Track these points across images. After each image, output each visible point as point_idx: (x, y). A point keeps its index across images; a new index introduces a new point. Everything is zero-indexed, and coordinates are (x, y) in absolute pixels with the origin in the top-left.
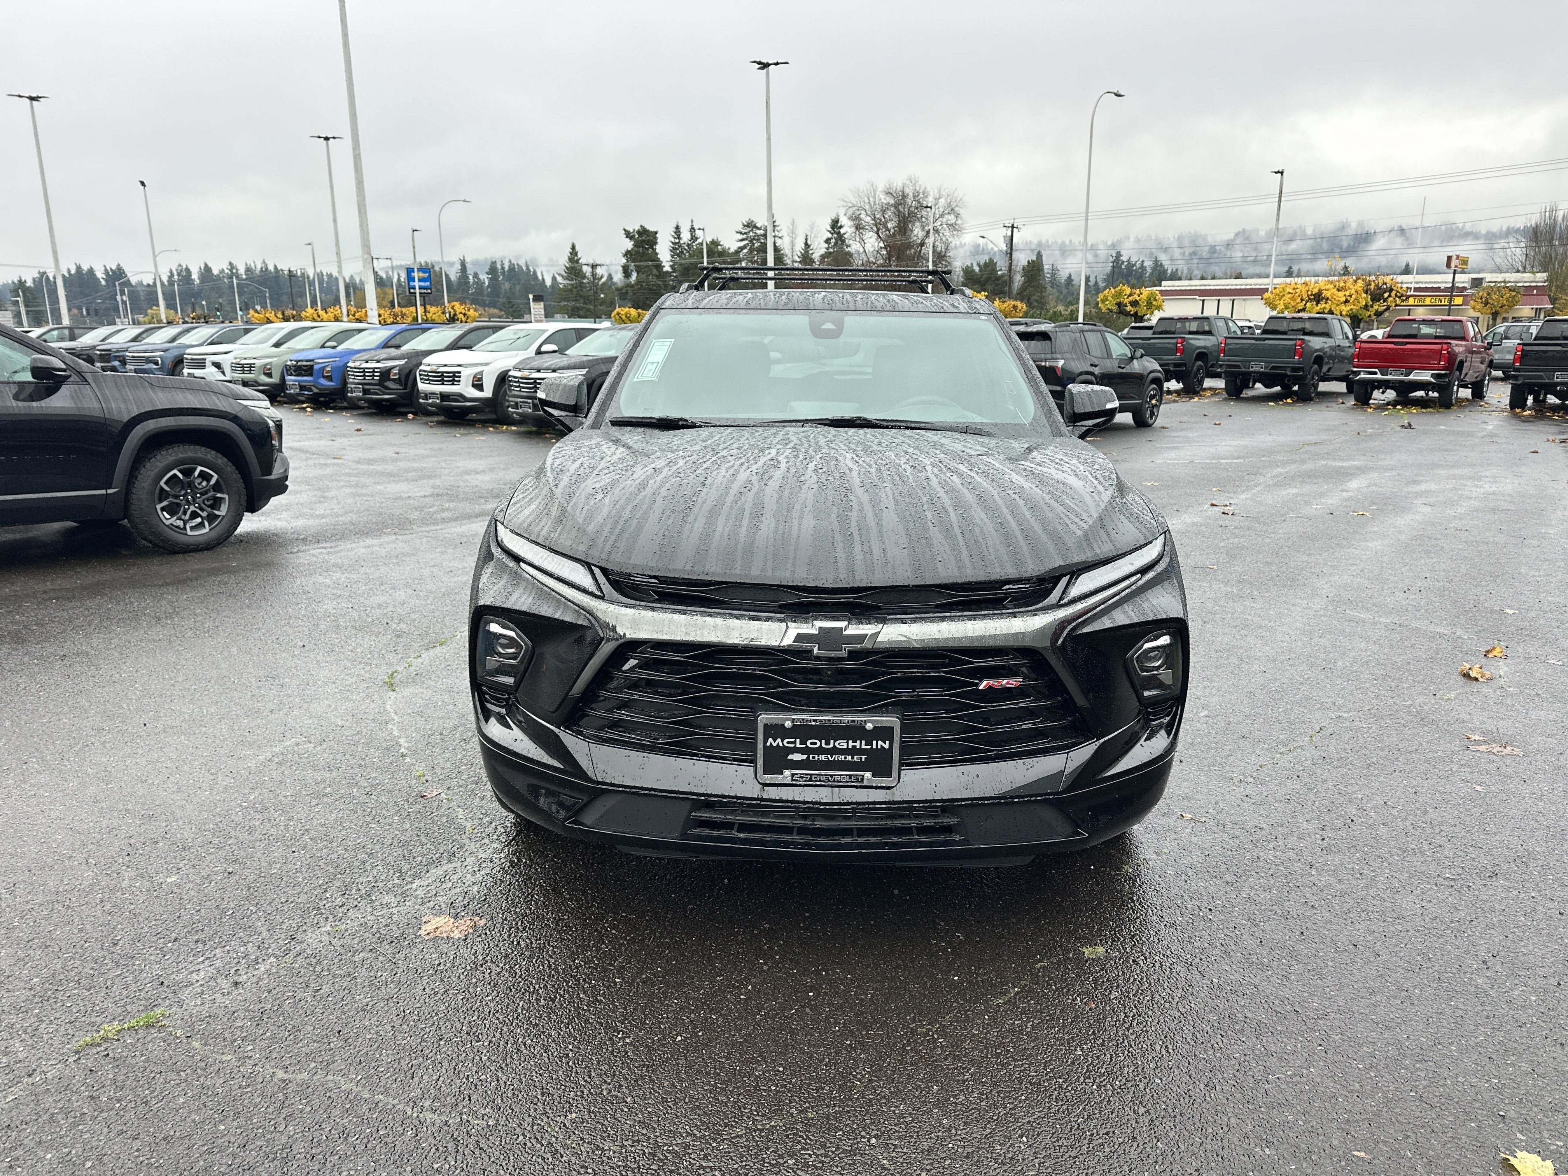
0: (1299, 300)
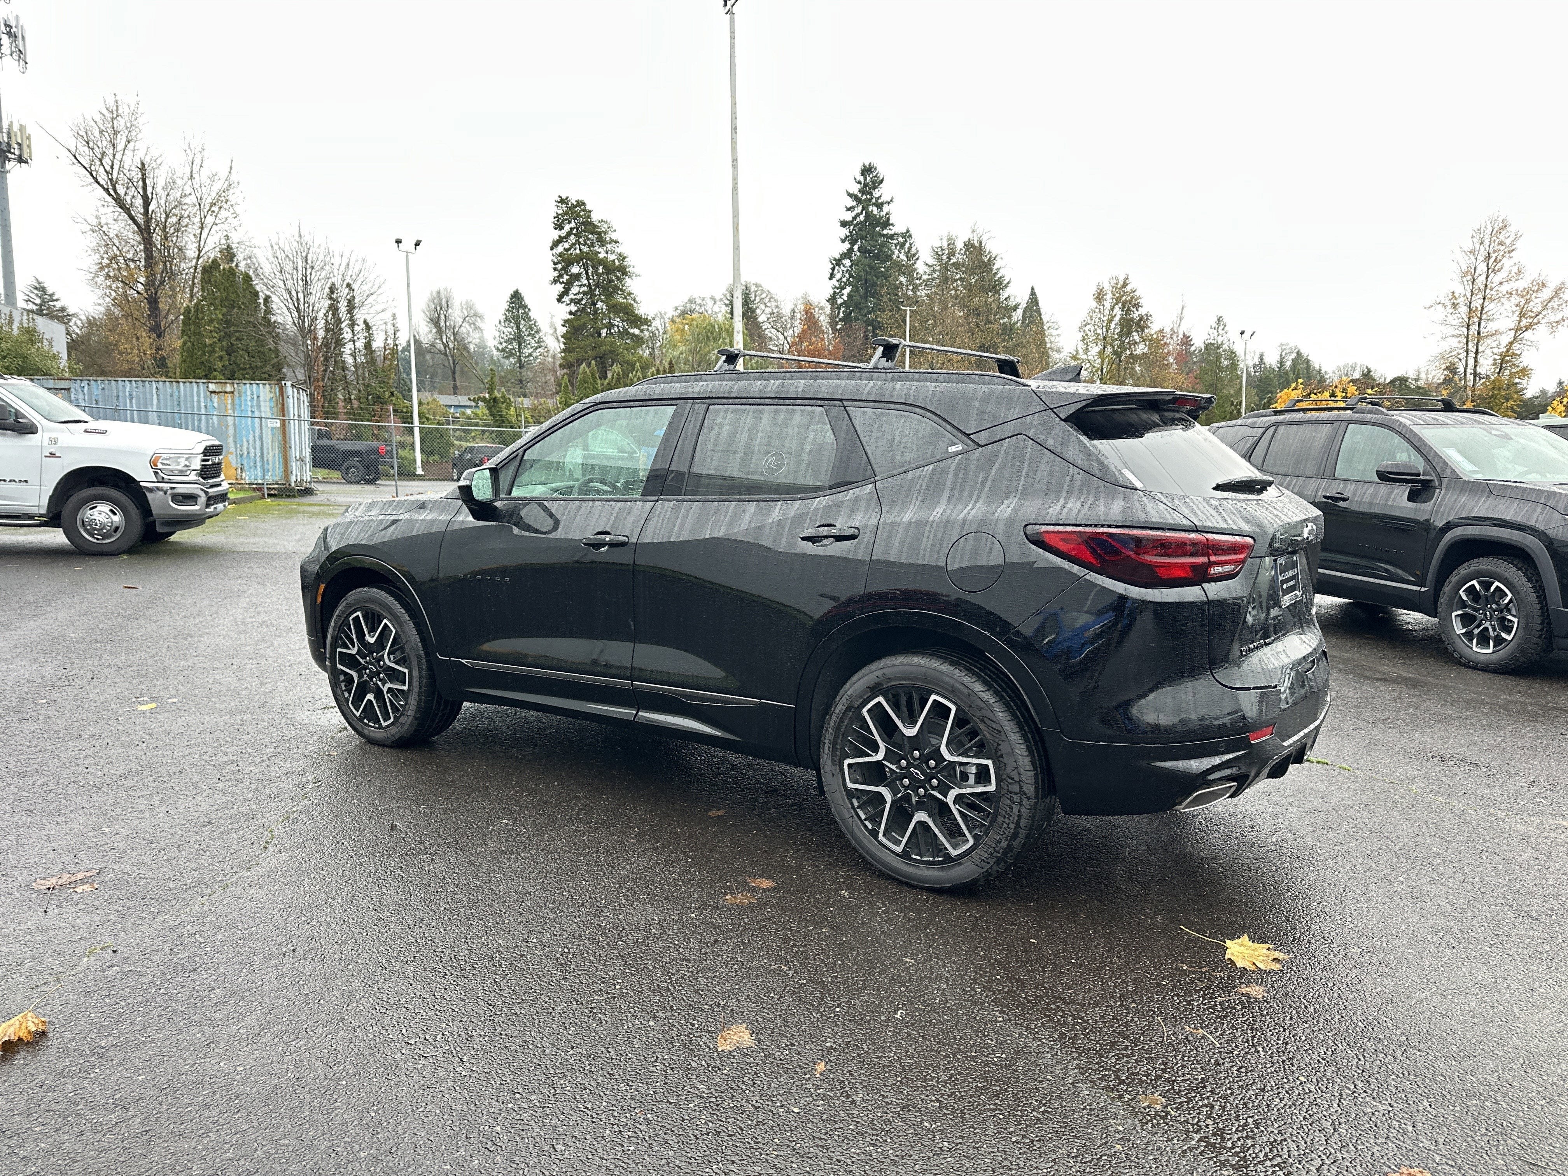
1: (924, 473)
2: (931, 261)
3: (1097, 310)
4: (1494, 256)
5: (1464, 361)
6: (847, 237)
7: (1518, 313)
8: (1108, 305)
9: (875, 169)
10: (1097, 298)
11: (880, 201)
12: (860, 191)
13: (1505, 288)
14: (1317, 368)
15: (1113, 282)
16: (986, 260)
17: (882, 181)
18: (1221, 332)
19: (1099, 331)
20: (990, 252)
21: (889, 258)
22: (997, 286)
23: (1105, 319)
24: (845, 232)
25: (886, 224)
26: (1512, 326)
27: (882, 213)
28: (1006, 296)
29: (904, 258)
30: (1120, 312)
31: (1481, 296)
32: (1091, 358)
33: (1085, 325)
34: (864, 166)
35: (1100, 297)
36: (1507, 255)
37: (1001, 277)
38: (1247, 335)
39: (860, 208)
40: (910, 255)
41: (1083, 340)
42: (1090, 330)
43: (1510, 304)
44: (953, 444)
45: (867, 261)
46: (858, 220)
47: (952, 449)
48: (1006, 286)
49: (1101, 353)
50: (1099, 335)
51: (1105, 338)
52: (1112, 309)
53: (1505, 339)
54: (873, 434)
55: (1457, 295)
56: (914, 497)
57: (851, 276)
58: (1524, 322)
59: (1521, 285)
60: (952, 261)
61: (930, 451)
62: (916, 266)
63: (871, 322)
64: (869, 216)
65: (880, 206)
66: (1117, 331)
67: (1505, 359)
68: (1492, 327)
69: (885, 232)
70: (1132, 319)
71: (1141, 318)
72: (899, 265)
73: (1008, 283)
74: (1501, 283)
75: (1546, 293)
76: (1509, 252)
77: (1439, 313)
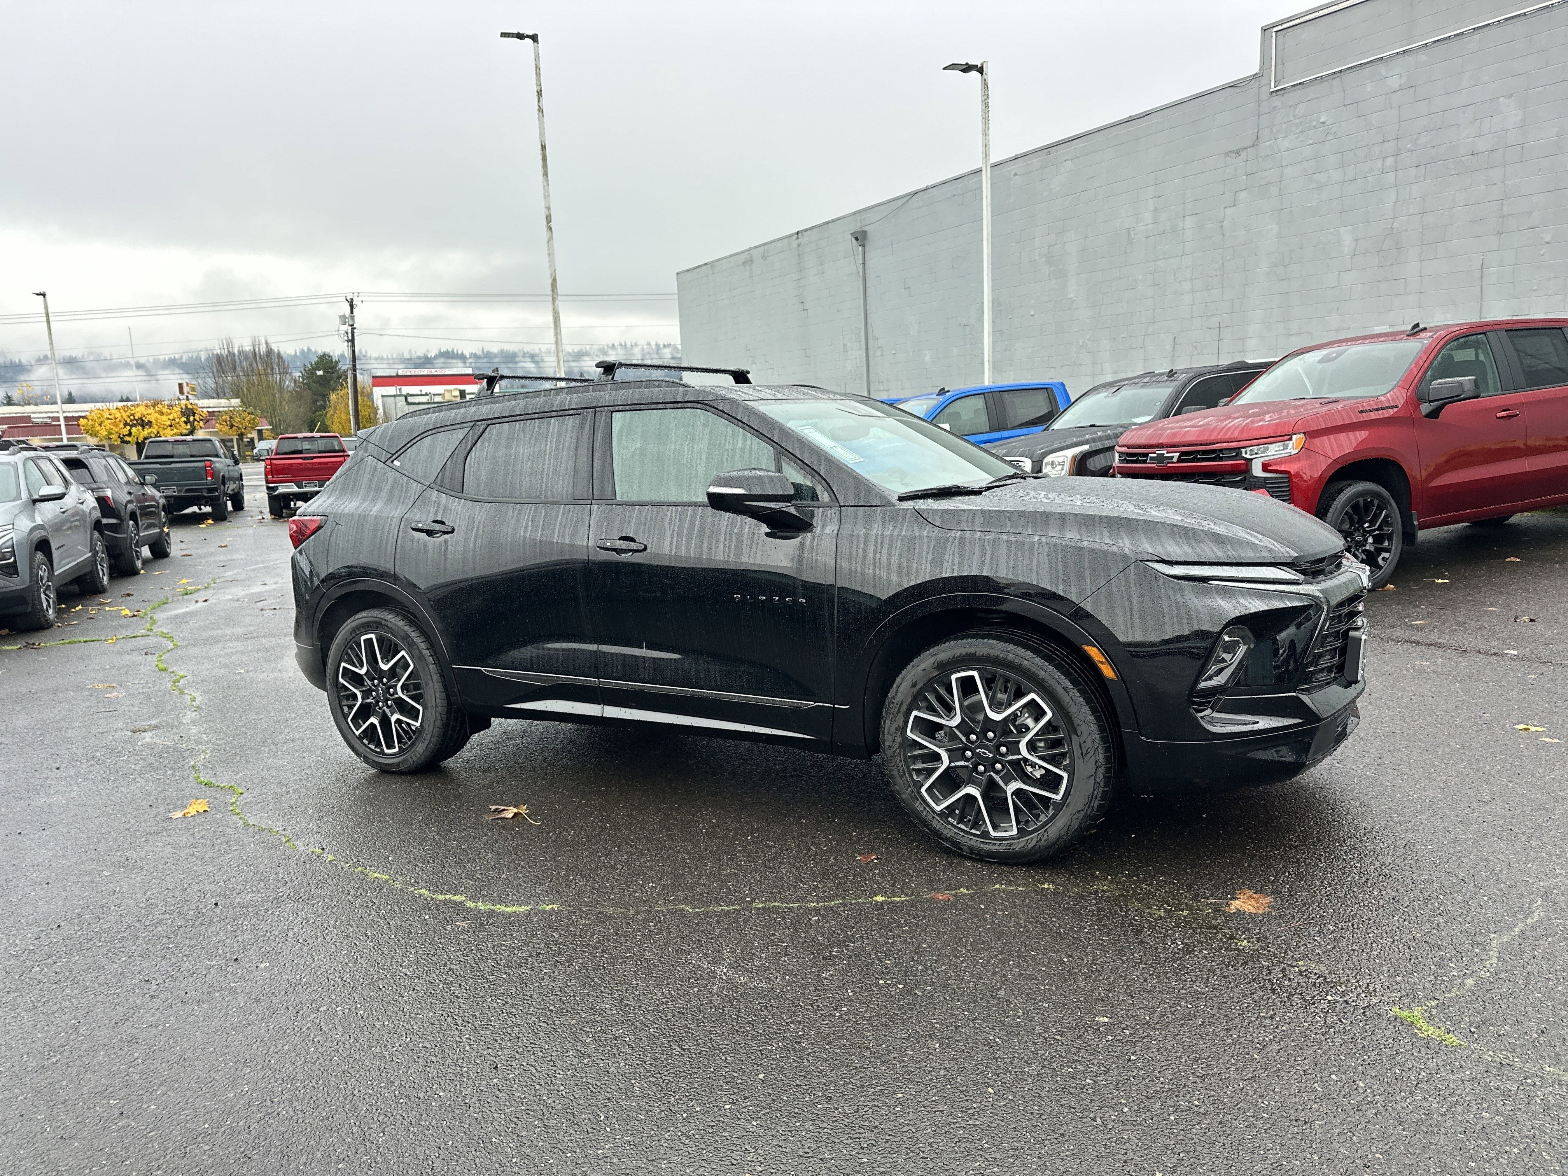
0: (122, 426)
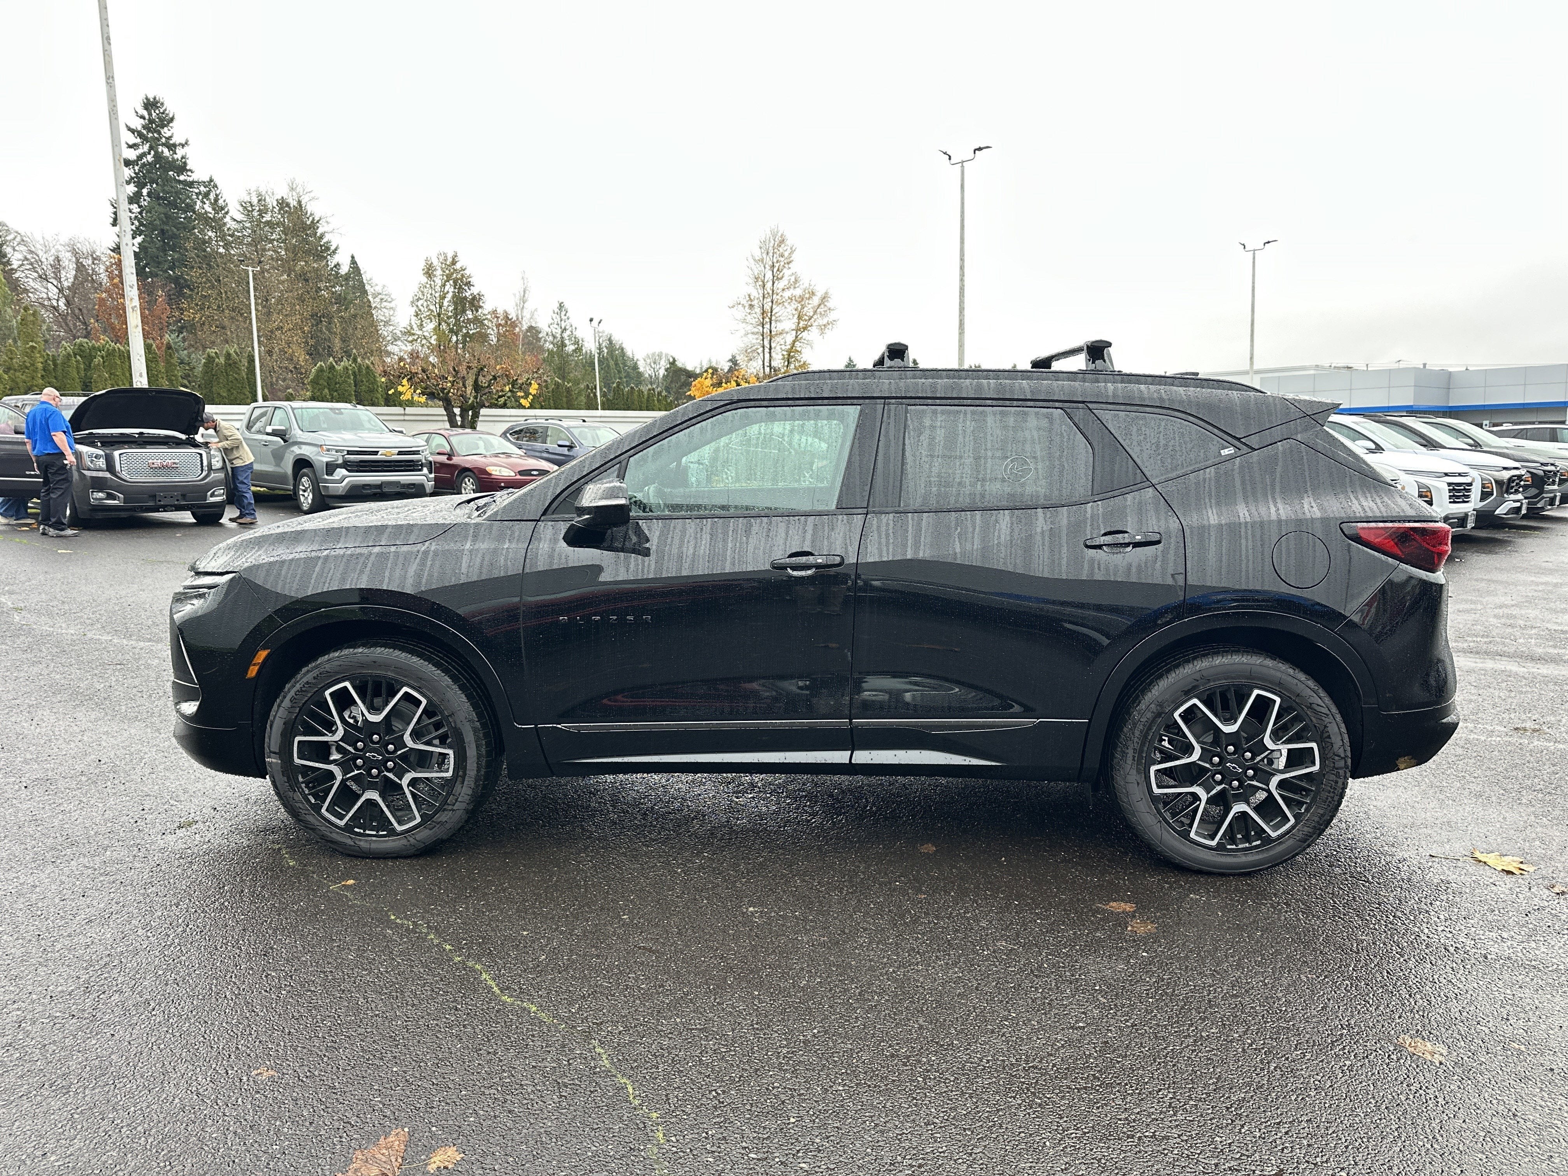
1: (1208, 476)
2: (239, 217)
3: (428, 286)
4: (777, 265)
5: (762, 355)
6: (132, 178)
7: (796, 316)
8: (438, 282)
9: (162, 104)
10: (427, 273)
11: (171, 142)
12: (144, 127)
13: (787, 294)
14: (631, 356)
15: (442, 258)
16: (308, 223)
17: (172, 120)
18: (563, 317)
19: (432, 307)
20: (311, 215)
21: (190, 207)
22: (323, 251)
23: (437, 295)
24: (128, 172)
25: (182, 168)
26: (794, 327)
27: (175, 156)
28: (334, 262)
29: (209, 209)
30: (452, 289)
31: (769, 300)
32: (426, 334)
33: (418, 300)
34: (147, 98)
35: (429, 272)
36: (786, 266)
37: (327, 243)
38: (595, 322)
39: (146, 147)
40: (218, 208)
41: (417, 315)
42: (422, 305)
43: (791, 308)
44: (1224, 448)
45: (161, 210)
46: (144, 160)
47: (1225, 452)
48: (334, 252)
49: (437, 330)
50: (432, 311)
51: (439, 315)
52: (444, 285)
53: (790, 338)
54: (1133, 437)
55: (752, 298)
56: (1207, 500)
57: (141, 224)
58: (802, 324)
59: (798, 292)
60: (264, 220)
61: (1202, 454)
62: (225, 220)
63: (176, 280)
64: (158, 157)
65: (172, 147)
66: (451, 308)
67: (790, 355)
68: (780, 327)
69: (182, 178)
70: (465, 298)
71: (474, 298)
72: (204, 218)
73: (336, 249)
74: (783, 290)
75: (816, 301)
76: (788, 263)
77: (740, 313)
